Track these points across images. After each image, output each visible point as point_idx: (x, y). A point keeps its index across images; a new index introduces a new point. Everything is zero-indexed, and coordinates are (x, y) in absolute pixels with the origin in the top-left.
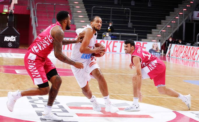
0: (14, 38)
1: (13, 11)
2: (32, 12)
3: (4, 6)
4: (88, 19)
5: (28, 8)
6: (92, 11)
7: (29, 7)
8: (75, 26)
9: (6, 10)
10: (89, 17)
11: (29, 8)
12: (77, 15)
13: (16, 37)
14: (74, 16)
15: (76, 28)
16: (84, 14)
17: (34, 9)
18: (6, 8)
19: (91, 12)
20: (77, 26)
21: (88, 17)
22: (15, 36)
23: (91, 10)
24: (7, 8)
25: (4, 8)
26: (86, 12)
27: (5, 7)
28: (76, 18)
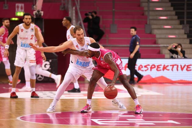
0: (46, 64)
1: (42, 13)
2: (72, 13)
3: (17, 5)
4: (178, 22)
5: (62, 6)
6: (185, 7)
7: (64, 4)
8: (154, 36)
9: (20, 12)
10: (179, 18)
11: (64, 7)
12: (157, 15)
13: (50, 61)
14: (151, 18)
15: (157, 39)
16: (169, 13)
17: (76, 9)
18: (20, 9)
19: (183, 9)
20: (157, 36)
21: (176, 17)
22: (48, 61)
23: (183, 5)
24: (22, 8)
25: (16, 9)
26: (172, 8)
27: (18, 7)
28: (155, 22)
